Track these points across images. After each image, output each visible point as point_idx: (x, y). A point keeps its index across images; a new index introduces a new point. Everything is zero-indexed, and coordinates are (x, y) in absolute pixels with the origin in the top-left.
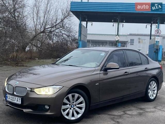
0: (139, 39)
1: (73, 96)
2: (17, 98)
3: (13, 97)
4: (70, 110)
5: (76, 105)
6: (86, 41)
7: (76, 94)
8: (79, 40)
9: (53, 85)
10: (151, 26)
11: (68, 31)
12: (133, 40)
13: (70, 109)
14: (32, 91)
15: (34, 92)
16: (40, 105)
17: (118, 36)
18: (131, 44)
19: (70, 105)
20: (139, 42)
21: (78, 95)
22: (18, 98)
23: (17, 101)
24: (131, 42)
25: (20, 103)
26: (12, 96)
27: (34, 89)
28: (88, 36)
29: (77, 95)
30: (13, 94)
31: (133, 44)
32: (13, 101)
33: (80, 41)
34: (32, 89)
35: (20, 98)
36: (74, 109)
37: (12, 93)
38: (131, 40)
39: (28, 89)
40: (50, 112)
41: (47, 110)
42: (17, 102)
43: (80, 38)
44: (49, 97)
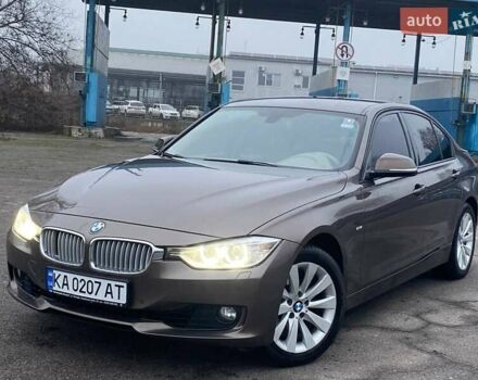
0: (261, 71)
1: (302, 273)
2: (105, 283)
3: (87, 279)
4: (291, 321)
5: (307, 303)
6: (106, 73)
7: (311, 264)
8: (88, 67)
9: (248, 236)
10: (317, 32)
11: (42, 35)
12: (242, 74)
13: (292, 316)
14: (169, 255)
15: (179, 259)
16: (201, 306)
17: (219, 59)
18: (234, 88)
19: (290, 302)
20: (261, 82)
21: (317, 266)
22: (113, 283)
23: (109, 295)
24: (234, 81)
25: (123, 300)
26: (80, 278)
27: (179, 251)
28: (111, 55)
29: (312, 268)
30: (85, 270)
31: (241, 88)
32: (87, 295)
33: (92, 71)
34: (169, 249)
35: (125, 285)
36: (302, 315)
37: (78, 265)
38: (235, 73)
39: (155, 249)
40: (243, 331)
41: (229, 325)
42: (109, 299)
43: (89, 61)
44: (239, 278)
